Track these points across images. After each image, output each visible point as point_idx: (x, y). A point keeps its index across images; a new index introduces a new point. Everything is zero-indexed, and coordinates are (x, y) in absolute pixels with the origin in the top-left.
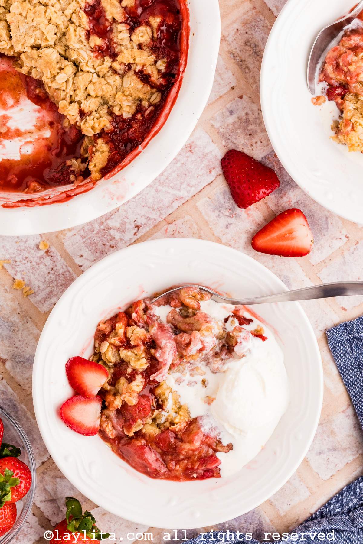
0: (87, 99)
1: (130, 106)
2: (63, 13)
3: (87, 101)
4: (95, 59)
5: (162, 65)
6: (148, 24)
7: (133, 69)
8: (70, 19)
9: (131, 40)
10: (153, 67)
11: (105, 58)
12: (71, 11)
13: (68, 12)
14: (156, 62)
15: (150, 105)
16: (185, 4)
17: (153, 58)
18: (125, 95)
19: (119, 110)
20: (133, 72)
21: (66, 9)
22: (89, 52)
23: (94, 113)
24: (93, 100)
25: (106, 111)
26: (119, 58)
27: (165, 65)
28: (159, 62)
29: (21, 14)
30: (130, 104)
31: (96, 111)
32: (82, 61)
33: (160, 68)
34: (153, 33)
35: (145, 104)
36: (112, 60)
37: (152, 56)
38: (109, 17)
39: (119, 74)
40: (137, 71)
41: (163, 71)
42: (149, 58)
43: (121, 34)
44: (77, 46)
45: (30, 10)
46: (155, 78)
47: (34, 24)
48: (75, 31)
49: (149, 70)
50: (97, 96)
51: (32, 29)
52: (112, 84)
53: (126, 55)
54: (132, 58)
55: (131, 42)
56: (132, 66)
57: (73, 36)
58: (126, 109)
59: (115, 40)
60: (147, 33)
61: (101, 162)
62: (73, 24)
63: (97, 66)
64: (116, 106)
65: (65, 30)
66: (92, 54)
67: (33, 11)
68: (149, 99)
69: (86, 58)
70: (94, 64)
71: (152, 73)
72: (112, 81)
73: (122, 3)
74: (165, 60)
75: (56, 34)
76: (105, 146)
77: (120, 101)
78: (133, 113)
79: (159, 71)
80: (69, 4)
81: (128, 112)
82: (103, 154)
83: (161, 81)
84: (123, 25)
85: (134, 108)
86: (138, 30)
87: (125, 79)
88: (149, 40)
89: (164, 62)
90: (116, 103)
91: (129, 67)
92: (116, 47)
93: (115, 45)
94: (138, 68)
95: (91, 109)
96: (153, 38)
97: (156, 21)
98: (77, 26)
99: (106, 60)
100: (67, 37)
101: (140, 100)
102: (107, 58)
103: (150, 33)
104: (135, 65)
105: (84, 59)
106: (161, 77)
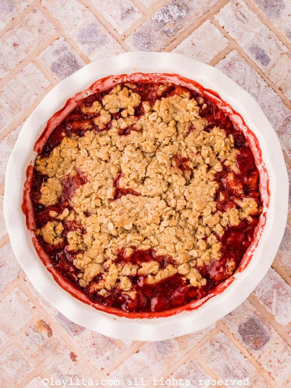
0: (92, 239)
1: (80, 266)
2: (153, 235)
3: (90, 238)
4: (117, 249)
5: (102, 293)
6: (132, 290)
7: (105, 273)
8: (148, 238)
9: (124, 276)
10: (103, 287)
11: (116, 256)
12: (152, 240)
13: (152, 238)
14: (106, 289)
15: (79, 279)
16: (139, 317)
17: (109, 287)
18: (89, 263)
19: (79, 258)
20: (102, 272)
21: (155, 237)
22: (122, 246)
23: (82, 241)
24: (90, 242)
25: (81, 249)
26: (113, 265)
27: (102, 295)
28: (105, 291)
29: (157, 207)
30: (82, 265)
31: (83, 242)
32: (117, 241)
33: (101, 291)
34: (126, 291)
35: (80, 276)
36: (114, 260)
37: (110, 288)
38: (143, 264)
39: (103, 263)
40: (102, 275)
41: (98, 293)
42: (109, 285)
43: (130, 270)
44: (128, 239)
45: (159, 214)
46: (95, 287)
47: (149, 214)
48: (139, 240)
49: (101, 284)
50: (92, 245)
51: (146, 212)
52: (98, 257)
53: (114, 271)
54: (112, 274)
55: (123, 276)
56: (107, 273)
57: (135, 238)
58: (79, 262)
59: (126, 265)
60: (126, 288)
61: (47, 238)
62: (143, 239)
63: (111, 249)
64: (83, 256)
65: (140, 233)
66: (120, 248)
67: (158, 216)
68: (83, 279)
69: (119, 244)
70: (113, 248)
71: (99, 286)
72: (100, 257)
73: (150, 275)
74: (106, 296)
75: (140, 226)
76: (58, 242)
77: (85, 260)
78: (76, 266)
79: (99, 290)
80: (157, 240)
81: (77, 263)
82: (52, 241)
83: (92, 290)
84: (136, 273)
85: (79, 268)
86: (129, 282)
87: (99, 266)
88: (121, 288)
89: (104, 294)
90: (85, 256)
91: (106, 270)
92: (122, 265)
93: (123, 264)
94: (104, 276)
95: (85, 239)
96: (122, 290)
97: (133, 295)
98: (142, 242)
99: (114, 256)
100: (136, 234)
101: (83, 273)
102: (116, 257)
103: (125, 290)
104: (107, 275)
105: (118, 242)
106: (95, 290)
